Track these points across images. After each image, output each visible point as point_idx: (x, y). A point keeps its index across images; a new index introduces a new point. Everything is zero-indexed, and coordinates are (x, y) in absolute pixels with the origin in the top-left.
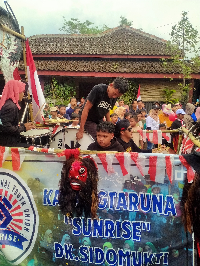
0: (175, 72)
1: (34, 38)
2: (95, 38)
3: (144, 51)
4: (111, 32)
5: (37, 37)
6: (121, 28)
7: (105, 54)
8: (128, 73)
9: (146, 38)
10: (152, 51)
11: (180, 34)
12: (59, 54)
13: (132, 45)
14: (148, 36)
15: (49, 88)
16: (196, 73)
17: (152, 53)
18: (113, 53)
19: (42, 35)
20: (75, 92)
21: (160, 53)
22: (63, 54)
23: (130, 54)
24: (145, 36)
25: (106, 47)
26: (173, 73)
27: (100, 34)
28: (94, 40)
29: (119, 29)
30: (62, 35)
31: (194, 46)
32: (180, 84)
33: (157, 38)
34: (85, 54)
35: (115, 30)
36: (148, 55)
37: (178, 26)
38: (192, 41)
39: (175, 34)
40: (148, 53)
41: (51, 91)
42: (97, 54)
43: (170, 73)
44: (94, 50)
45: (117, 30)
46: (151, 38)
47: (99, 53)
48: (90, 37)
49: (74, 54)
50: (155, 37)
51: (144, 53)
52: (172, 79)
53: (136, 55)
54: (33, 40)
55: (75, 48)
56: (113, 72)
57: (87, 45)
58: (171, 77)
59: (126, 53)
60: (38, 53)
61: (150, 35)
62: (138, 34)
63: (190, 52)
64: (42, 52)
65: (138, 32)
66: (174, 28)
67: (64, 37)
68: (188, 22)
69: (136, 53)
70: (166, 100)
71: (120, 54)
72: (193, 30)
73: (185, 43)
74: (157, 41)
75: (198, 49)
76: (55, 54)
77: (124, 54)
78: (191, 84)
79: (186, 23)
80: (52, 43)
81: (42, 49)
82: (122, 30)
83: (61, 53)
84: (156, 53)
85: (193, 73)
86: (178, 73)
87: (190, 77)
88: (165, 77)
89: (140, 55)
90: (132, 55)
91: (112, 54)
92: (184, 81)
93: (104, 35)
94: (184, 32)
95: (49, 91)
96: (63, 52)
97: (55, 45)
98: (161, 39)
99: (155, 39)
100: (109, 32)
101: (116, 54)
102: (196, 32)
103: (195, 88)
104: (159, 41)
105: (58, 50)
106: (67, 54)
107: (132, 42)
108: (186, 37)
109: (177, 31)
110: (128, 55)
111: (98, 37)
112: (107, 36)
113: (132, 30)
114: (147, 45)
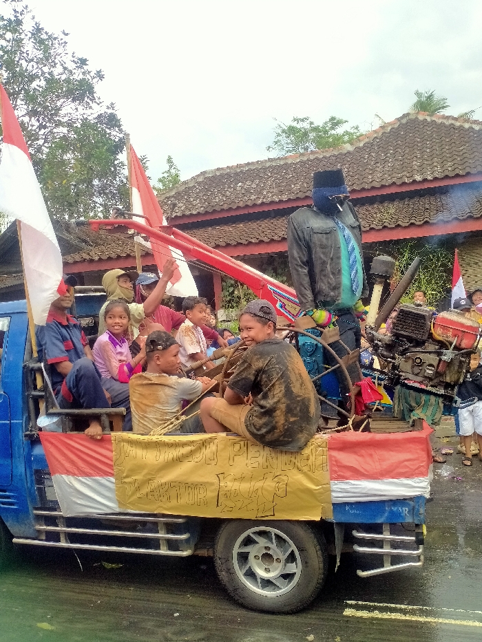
1: (201, 179)
2: (340, 154)
3: (467, 164)
4: (380, 134)
5: (207, 175)
6: (404, 121)
7: (363, 189)
8: (420, 226)
9: (472, 134)
12: (255, 205)
13: (435, 156)
14: (476, 127)
15: (232, 285)
18: (384, 183)
19: (218, 169)
22: (263, 204)
23: (429, 178)
24: (470, 128)
25: (367, 171)
27: (352, 144)
28: (338, 160)
29: (398, 123)
30: (262, 162)
35: (389, 128)
40: (479, 168)
41: (236, 292)
45: (396, 126)
48: (328, 155)
49: (289, 200)
51: (468, 170)
53: (447, 177)
54: (199, 183)
55: (293, 186)
56: (381, 228)
59: (418, 178)
60: (208, 210)
62: (452, 126)
64: (218, 208)
65: (451, 121)
67: (268, 164)
69: (447, 173)
71: (403, 184)
76: (247, 206)
77: (414, 181)
80: (240, 184)
81: (218, 200)
82: (408, 124)
83: (259, 202)
89: (457, 175)
90: (436, 179)
91: (383, 187)
93: (361, 145)
95: (233, 292)
96: (265, 200)
97: (245, 187)
100: (375, 135)
101: (394, 183)
105: (253, 197)
106: (272, 203)
107: (434, 147)
110: (425, 180)
111: (349, 152)
112: (369, 146)
113: (433, 119)
114: (475, 149)
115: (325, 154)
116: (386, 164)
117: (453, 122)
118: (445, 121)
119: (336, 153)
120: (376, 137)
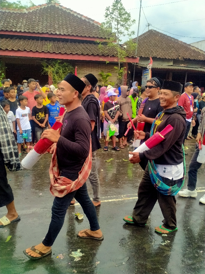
0: (110, 56)
2: (21, 13)
3: (77, 31)
4: (39, 9)
6: (50, 5)
7: (34, 33)
8: (63, 54)
9: (77, 19)
10: (85, 32)
11: (113, 16)
13: (64, 24)
14: (79, 16)
16: (130, 56)
17: (86, 35)
18: (43, 31)
20: (3, 74)
21: (93, 35)
23: (62, 34)
24: (77, 16)
26: (108, 56)
27: (27, 10)
28: (21, 16)
29: (47, 6)
31: (127, 29)
32: (116, 68)
33: (89, 19)
34: (12, 31)
35: (43, 7)
36: (81, 36)
37: (112, 7)
38: (125, 25)
39: (109, 16)
40: (81, 34)
42: (25, 32)
43: (106, 56)
44: (21, 27)
46: (83, 18)
47: (27, 31)
48: (15, 12)
50: (86, 17)
51: (77, 34)
52: (108, 62)
53: (69, 35)
56: (47, 52)
57: (12, 21)
58: (107, 60)
59: (58, 33)
61: (82, 15)
63: (124, 35)
65: (69, 11)
66: (108, 9)
68: (121, 5)
69: (69, 33)
70: (103, 83)
71: (52, 34)
72: (126, 13)
73: (119, 26)
74: (89, 22)
75: (131, 32)
77: (56, 34)
78: (125, 67)
79: (119, 5)
84: (89, 35)
85: (128, 57)
86: (113, 56)
87: (125, 60)
88: (101, 59)
89: (73, 35)
90: (65, 35)
91: (43, 33)
92: (119, 65)
93: (31, 11)
94: (118, 14)
98: (93, 21)
99: (87, 20)
100: (37, 9)
101: (47, 33)
102: (129, 15)
103: (129, 72)
104: (91, 22)
107: (63, 21)
108: (119, 19)
109: (111, 13)
110: (60, 35)
111: (25, 13)
112: (34, 13)
113: (62, 8)
114: (79, 26)
115: (14, 11)
116: (43, 23)
117: (70, 12)
118: (66, 10)
119: (19, 12)
120: (37, 10)
